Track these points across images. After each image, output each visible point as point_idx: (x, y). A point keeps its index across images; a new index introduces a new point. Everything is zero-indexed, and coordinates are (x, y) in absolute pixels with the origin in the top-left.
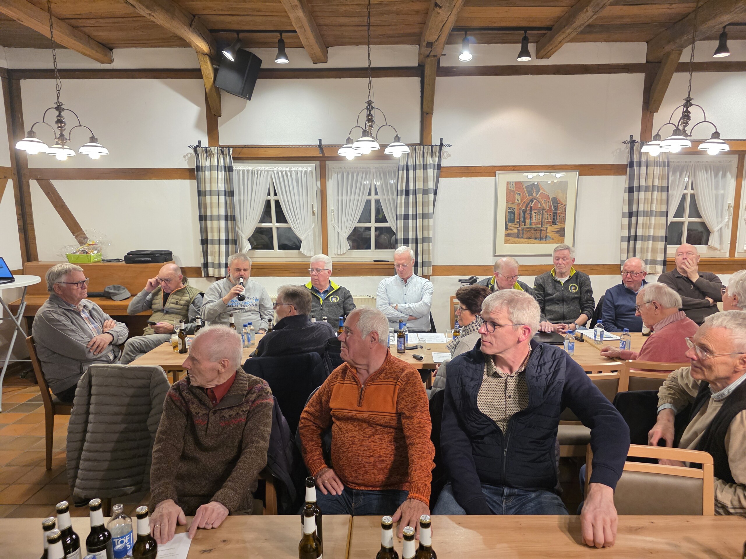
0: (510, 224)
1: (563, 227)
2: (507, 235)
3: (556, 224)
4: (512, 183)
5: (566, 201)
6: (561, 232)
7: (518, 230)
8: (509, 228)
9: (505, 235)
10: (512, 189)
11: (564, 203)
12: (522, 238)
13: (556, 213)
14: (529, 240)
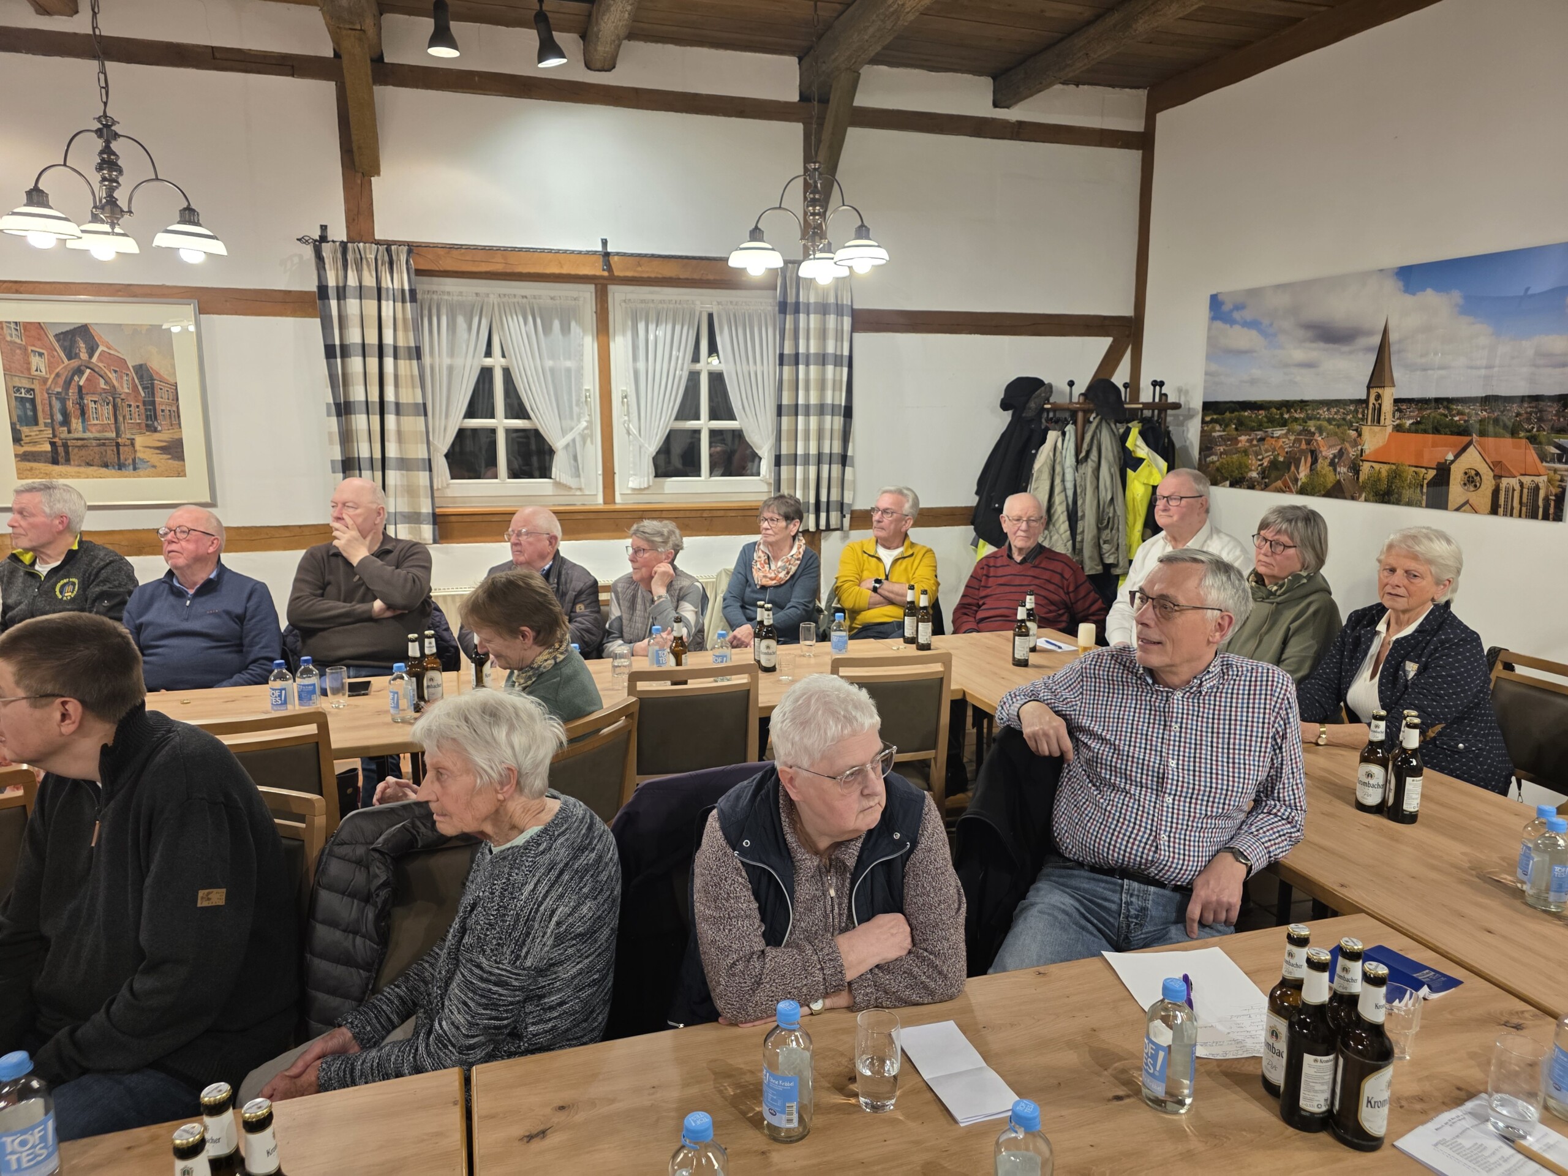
0: (25, 430)
1: (176, 436)
2: (23, 457)
3: (156, 431)
5: (174, 374)
6: (174, 450)
7: (53, 444)
8: (25, 439)
9: (16, 456)
10: (19, 341)
12: (68, 463)
13: (153, 403)
14: (90, 470)
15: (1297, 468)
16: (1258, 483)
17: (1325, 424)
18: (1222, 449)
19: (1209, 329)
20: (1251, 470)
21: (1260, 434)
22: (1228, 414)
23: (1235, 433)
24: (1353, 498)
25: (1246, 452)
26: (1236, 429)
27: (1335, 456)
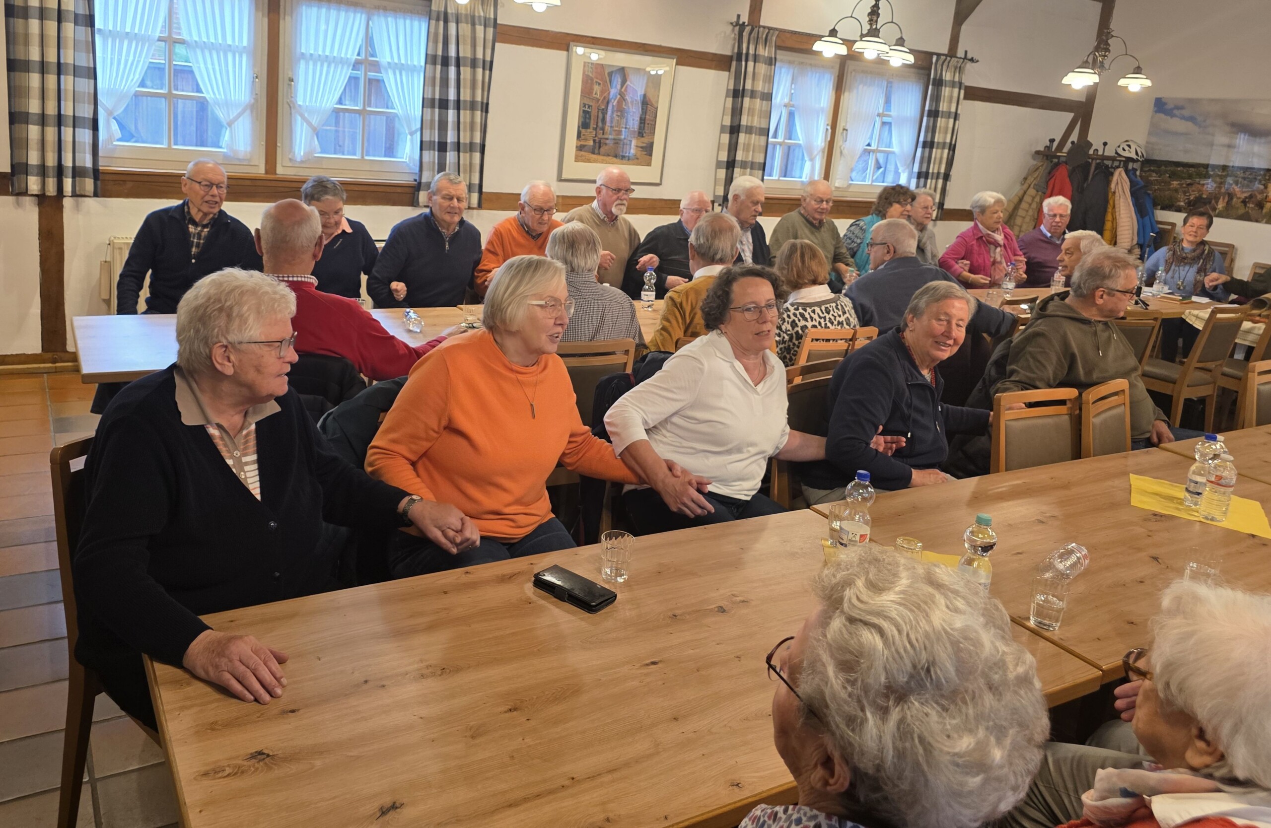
0: (583, 131)
1: (651, 141)
2: (580, 148)
3: (643, 137)
4: (590, 65)
5: (657, 102)
6: (648, 150)
7: (594, 141)
8: (583, 137)
9: (577, 147)
10: (591, 75)
11: (656, 106)
12: (599, 154)
13: (645, 119)
14: (607, 158)
15: (1217, 203)
16: (1184, 209)
17: (1240, 180)
18: (1156, 187)
19: (1152, 117)
20: (1180, 201)
21: (1189, 181)
22: (1163, 168)
23: (1169, 179)
24: (1257, 221)
25: (1176, 191)
26: (1170, 177)
27: (1246, 198)
